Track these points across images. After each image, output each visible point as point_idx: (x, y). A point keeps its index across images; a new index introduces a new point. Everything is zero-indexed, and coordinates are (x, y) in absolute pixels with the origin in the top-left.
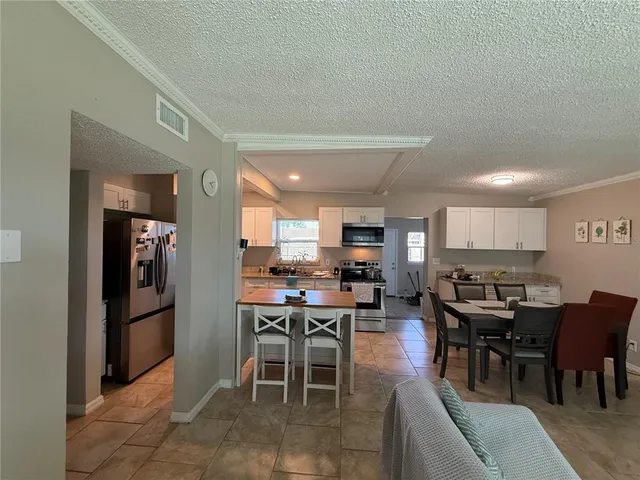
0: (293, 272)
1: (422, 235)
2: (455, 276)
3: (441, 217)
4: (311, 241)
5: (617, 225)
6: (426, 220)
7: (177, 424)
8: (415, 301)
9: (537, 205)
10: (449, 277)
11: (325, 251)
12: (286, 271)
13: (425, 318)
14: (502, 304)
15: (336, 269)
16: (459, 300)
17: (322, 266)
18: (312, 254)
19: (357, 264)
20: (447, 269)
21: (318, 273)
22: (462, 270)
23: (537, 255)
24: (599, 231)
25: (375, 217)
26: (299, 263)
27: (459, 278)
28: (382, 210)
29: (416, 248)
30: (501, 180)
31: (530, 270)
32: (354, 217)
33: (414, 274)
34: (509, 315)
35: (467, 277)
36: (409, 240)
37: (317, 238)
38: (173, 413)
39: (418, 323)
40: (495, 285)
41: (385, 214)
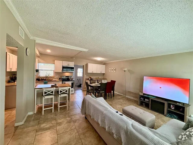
0: (45, 80)
1: (82, 69)
2: (89, 79)
3: (87, 65)
4: (52, 70)
5: (114, 69)
6: (83, 66)
7: (18, 126)
8: (80, 86)
10: (88, 79)
11: (56, 73)
12: (43, 80)
13: (83, 89)
14: (98, 84)
15: (60, 78)
16: (90, 84)
17: (55, 78)
18: (51, 74)
19: (66, 77)
20: (88, 77)
21: (54, 80)
22: (91, 78)
23: (104, 74)
24: (112, 70)
26: (47, 77)
27: (90, 79)
28: (73, 63)
29: (80, 73)
31: (102, 77)
32: (66, 64)
33: (79, 79)
34: (100, 85)
35: (92, 79)
36: (78, 70)
38: (16, 124)
39: (81, 91)
40: (97, 80)
41: (74, 64)
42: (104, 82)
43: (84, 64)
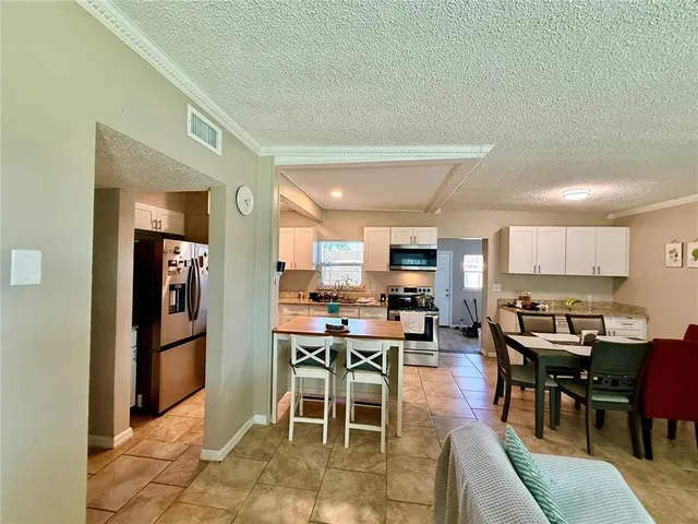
0: (335, 299)
1: (481, 257)
2: (519, 304)
3: (502, 237)
4: (357, 265)
6: (485, 241)
7: (207, 462)
9: (618, 223)
10: (512, 306)
11: (370, 275)
12: (327, 297)
14: (576, 338)
15: (383, 296)
16: (523, 332)
17: (368, 292)
18: (355, 279)
19: (407, 290)
20: (510, 296)
21: (363, 300)
22: (527, 298)
25: (427, 238)
26: (341, 289)
27: (524, 307)
28: (434, 230)
29: (474, 272)
30: (575, 194)
31: (610, 299)
33: (469, 302)
34: (586, 351)
35: (534, 307)
36: (465, 263)
37: (362, 262)
38: (204, 451)
40: (567, 316)
41: (439, 234)
42: (623, 331)
43: (489, 232)
